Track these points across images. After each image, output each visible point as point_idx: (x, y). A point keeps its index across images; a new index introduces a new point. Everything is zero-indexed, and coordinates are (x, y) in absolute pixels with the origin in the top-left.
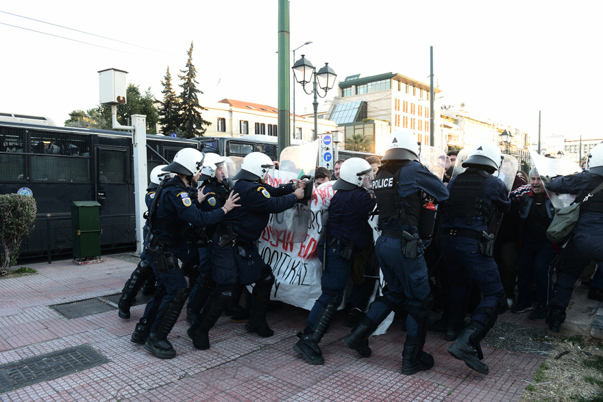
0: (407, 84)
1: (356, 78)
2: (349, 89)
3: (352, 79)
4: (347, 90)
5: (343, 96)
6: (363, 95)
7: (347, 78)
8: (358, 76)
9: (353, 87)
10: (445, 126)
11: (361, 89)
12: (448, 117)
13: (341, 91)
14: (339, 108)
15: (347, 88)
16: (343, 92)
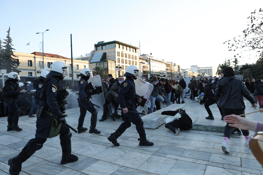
0: (123, 45)
1: (102, 43)
2: (99, 47)
3: (100, 43)
4: (98, 48)
5: (97, 50)
6: (104, 50)
7: (99, 42)
8: (103, 42)
9: (101, 46)
10: (142, 63)
11: (104, 47)
12: (143, 59)
13: (96, 48)
14: (94, 56)
15: (98, 47)
16: (97, 49)
